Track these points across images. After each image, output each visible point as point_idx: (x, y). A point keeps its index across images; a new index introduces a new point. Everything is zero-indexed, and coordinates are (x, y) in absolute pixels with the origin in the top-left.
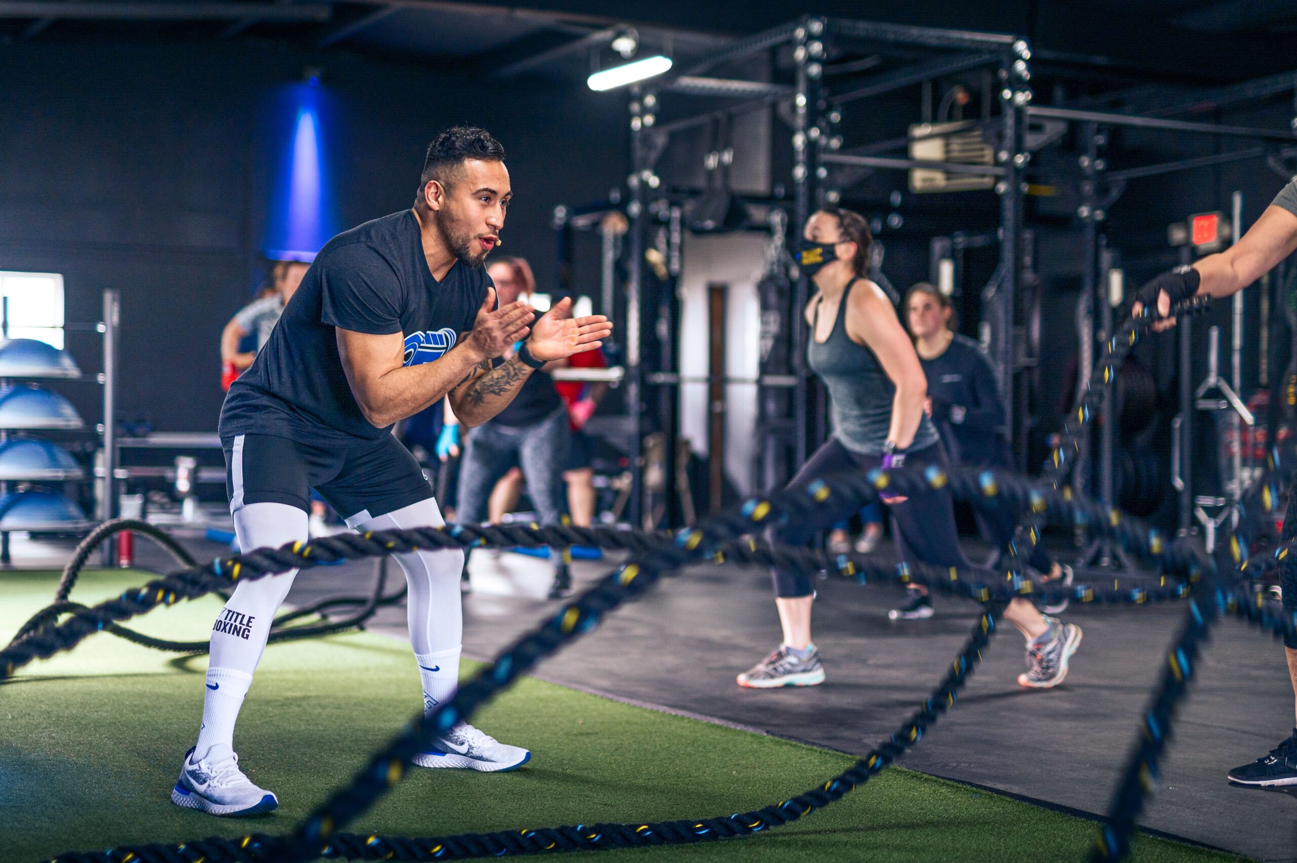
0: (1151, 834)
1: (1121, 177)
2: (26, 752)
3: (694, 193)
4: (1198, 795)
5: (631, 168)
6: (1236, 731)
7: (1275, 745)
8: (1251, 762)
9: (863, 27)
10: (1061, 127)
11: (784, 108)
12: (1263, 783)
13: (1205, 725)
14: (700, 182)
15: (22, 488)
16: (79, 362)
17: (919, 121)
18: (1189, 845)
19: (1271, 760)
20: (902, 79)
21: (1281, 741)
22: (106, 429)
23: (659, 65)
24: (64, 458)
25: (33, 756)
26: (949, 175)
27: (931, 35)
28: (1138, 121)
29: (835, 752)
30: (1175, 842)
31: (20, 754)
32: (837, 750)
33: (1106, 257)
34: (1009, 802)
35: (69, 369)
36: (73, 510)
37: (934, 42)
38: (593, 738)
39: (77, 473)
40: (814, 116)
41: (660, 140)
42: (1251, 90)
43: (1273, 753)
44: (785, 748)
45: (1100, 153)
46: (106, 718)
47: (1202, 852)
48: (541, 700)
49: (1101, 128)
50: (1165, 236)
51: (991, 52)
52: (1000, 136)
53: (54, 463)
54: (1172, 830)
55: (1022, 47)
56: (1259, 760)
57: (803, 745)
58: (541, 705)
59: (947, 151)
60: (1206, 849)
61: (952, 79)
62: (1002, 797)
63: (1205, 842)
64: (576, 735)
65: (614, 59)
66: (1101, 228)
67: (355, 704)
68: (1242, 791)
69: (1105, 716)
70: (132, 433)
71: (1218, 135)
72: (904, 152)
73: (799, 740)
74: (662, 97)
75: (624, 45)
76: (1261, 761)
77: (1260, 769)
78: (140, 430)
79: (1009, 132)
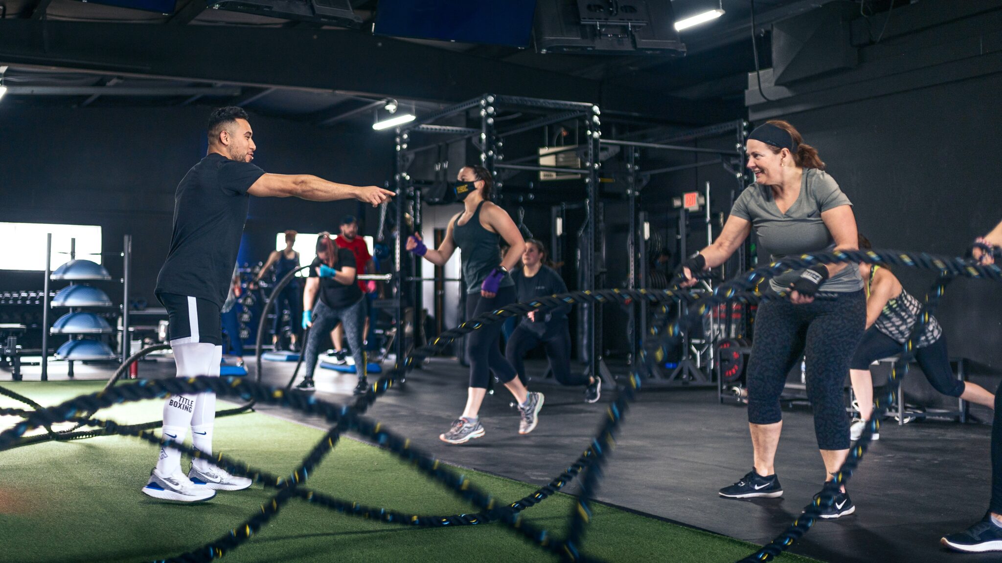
0: (681, 525)
1: (648, 174)
2: (86, 482)
3: (428, 183)
4: (704, 503)
5: (395, 172)
6: (720, 466)
7: (743, 475)
8: (730, 485)
9: (515, 99)
10: (618, 149)
11: (475, 140)
12: (738, 496)
13: (703, 464)
14: (431, 177)
15: (80, 338)
16: (110, 273)
17: (543, 146)
18: (702, 532)
19: (742, 484)
20: (534, 125)
21: (746, 473)
22: (124, 307)
23: (409, 118)
24: (103, 323)
25: (89, 485)
26: (558, 173)
27: (550, 103)
28: (657, 146)
29: (511, 480)
30: (694, 530)
31: (83, 483)
32: (512, 479)
33: (642, 215)
34: (604, 507)
35: (105, 275)
36: (107, 349)
37: (552, 106)
38: (383, 472)
39: (109, 330)
40: (490, 144)
41: (411, 156)
42: (714, 129)
43: (742, 480)
44: (484, 477)
45: (637, 162)
46: (127, 463)
47: (708, 535)
48: (355, 451)
49: (636, 149)
50: (672, 203)
51: (580, 111)
52: (586, 154)
53: (97, 325)
54: (692, 524)
55: (596, 109)
56: (735, 484)
57: (494, 476)
58: (355, 454)
59: (557, 161)
60: (711, 534)
61: (560, 124)
62: (601, 505)
63: (709, 529)
64: (373, 471)
65: (385, 114)
66: (637, 199)
67: (257, 455)
68: (726, 500)
69: (650, 459)
70: (136, 308)
71: (696, 152)
72: (536, 162)
73: (491, 473)
74: (410, 135)
75: (391, 108)
76: (736, 484)
77: (736, 489)
78: (141, 306)
79: (591, 152)
